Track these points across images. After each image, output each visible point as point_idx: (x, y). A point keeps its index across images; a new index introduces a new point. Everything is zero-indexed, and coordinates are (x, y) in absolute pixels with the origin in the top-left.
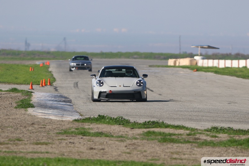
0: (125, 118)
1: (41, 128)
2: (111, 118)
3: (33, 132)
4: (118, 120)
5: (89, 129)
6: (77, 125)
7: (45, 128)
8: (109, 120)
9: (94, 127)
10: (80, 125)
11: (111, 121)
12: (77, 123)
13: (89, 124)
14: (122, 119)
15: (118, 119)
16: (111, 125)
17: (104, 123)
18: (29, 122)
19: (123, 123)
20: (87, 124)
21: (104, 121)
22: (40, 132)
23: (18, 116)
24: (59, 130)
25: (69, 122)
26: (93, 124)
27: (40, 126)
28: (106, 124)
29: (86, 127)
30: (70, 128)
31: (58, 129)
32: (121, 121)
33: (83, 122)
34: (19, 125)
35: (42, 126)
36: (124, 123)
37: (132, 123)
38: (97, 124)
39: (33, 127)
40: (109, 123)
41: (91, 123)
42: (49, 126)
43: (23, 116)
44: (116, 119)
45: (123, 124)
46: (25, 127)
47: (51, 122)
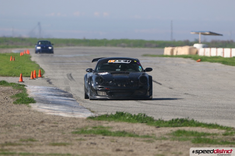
0: (148, 115)
1: (53, 126)
2: (131, 116)
3: (45, 132)
4: (140, 118)
5: (108, 127)
6: (93, 123)
7: (57, 126)
8: (129, 117)
9: (113, 125)
10: (97, 123)
11: (131, 118)
12: (92, 121)
13: (107, 122)
14: (145, 117)
16: (133, 122)
17: (124, 120)
18: (37, 120)
19: (146, 120)
22: (52, 131)
23: (22, 113)
24: (74, 128)
25: (83, 120)
26: (112, 122)
27: (51, 125)
29: (105, 125)
30: (86, 127)
31: (72, 127)
33: (99, 120)
34: (27, 124)
39: (44, 125)
40: (129, 121)
41: (109, 121)
42: (61, 124)
43: (28, 113)
44: (138, 116)
45: (146, 122)
46: (34, 126)
47: (63, 119)
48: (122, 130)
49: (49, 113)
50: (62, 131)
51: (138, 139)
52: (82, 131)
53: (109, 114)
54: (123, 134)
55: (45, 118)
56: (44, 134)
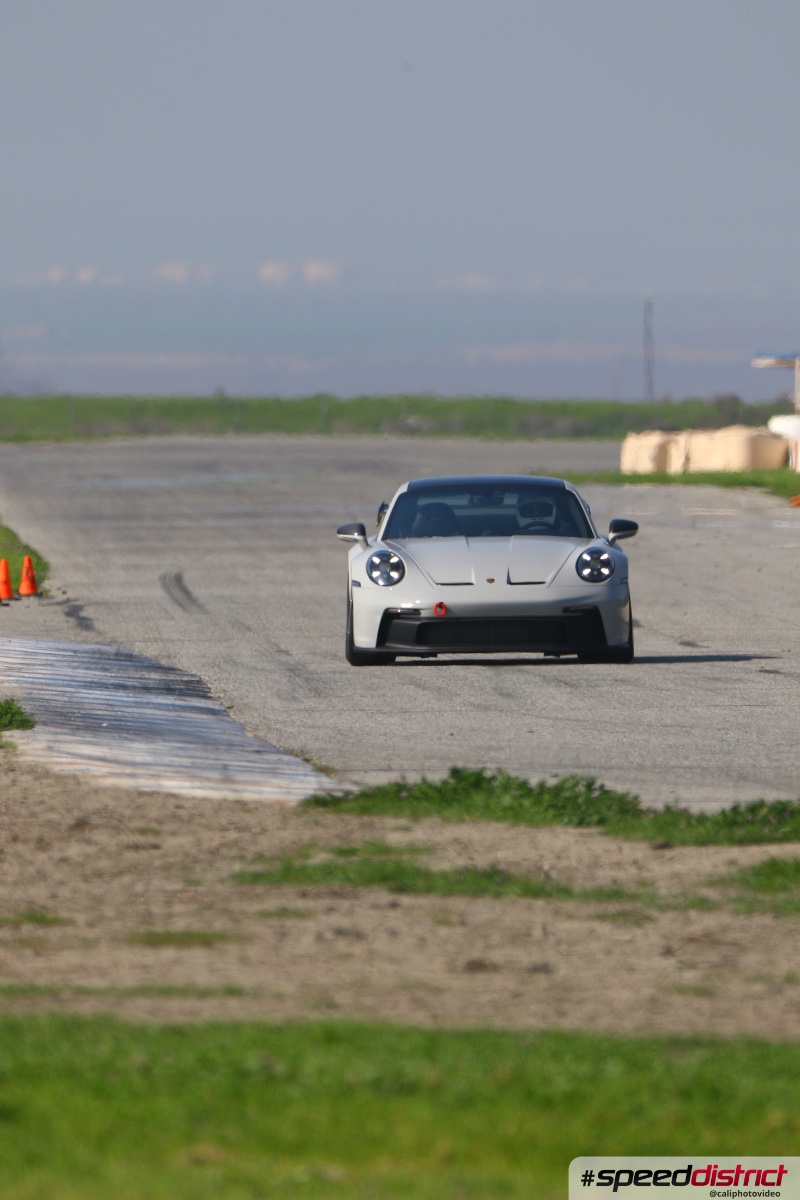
0: (609, 785)
1: (136, 847)
2: (526, 790)
3: (99, 874)
4: (568, 799)
5: (413, 849)
6: (333, 828)
7: (156, 847)
8: (515, 798)
9: (438, 838)
10: (352, 828)
11: (526, 803)
12: (329, 817)
13: (403, 822)
14: (596, 794)
15: (567, 794)
16: (533, 823)
17: (489, 813)
19: (598, 812)
20: (390, 821)
21: (487, 807)
22: (132, 869)
24: (242, 858)
25: (284, 813)
26: (427, 822)
27: (126, 839)
28: (499, 819)
29: (394, 838)
30: (305, 850)
31: (234, 852)
32: (590, 802)
33: (365, 811)
35: (140, 839)
36: (605, 812)
37: (654, 812)
38: (447, 821)
39: (89, 842)
40: (515, 815)
41: (416, 817)
42: (174, 834)
44: (557, 791)
45: (602, 822)
46: (42, 845)
47: (181, 812)
48: (482, 862)
49: (109, 782)
50: (185, 868)
51: (570, 906)
52: (288, 871)
53: (413, 779)
54: (491, 881)
55: (91, 805)
56: (97, 888)
